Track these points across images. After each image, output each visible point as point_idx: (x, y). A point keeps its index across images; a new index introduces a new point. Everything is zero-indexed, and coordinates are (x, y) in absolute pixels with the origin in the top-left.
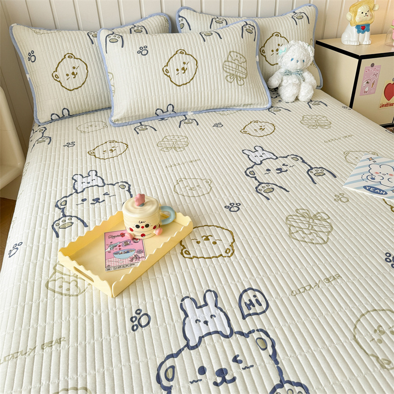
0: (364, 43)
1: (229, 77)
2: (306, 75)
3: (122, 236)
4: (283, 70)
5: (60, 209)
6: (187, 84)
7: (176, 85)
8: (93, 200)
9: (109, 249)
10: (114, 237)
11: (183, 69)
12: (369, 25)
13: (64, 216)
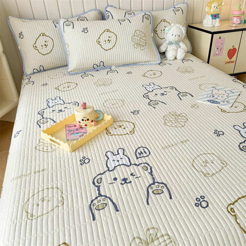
0: (216, 25)
1: (135, 45)
2: (181, 44)
3: (75, 127)
4: (167, 42)
5: (41, 115)
6: (111, 49)
7: (105, 50)
8: (59, 111)
9: (68, 132)
10: (71, 127)
11: (109, 40)
12: (218, 14)
13: (43, 118)
